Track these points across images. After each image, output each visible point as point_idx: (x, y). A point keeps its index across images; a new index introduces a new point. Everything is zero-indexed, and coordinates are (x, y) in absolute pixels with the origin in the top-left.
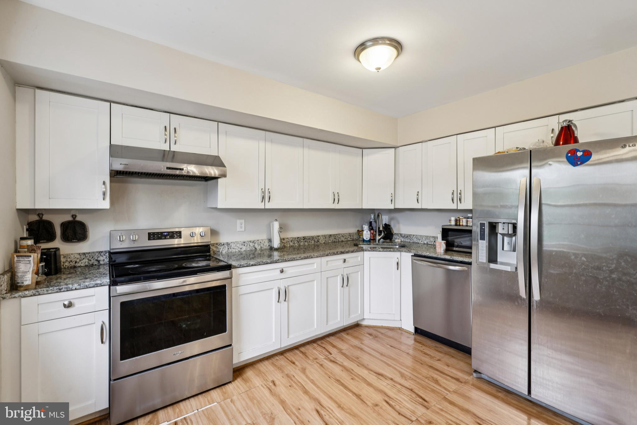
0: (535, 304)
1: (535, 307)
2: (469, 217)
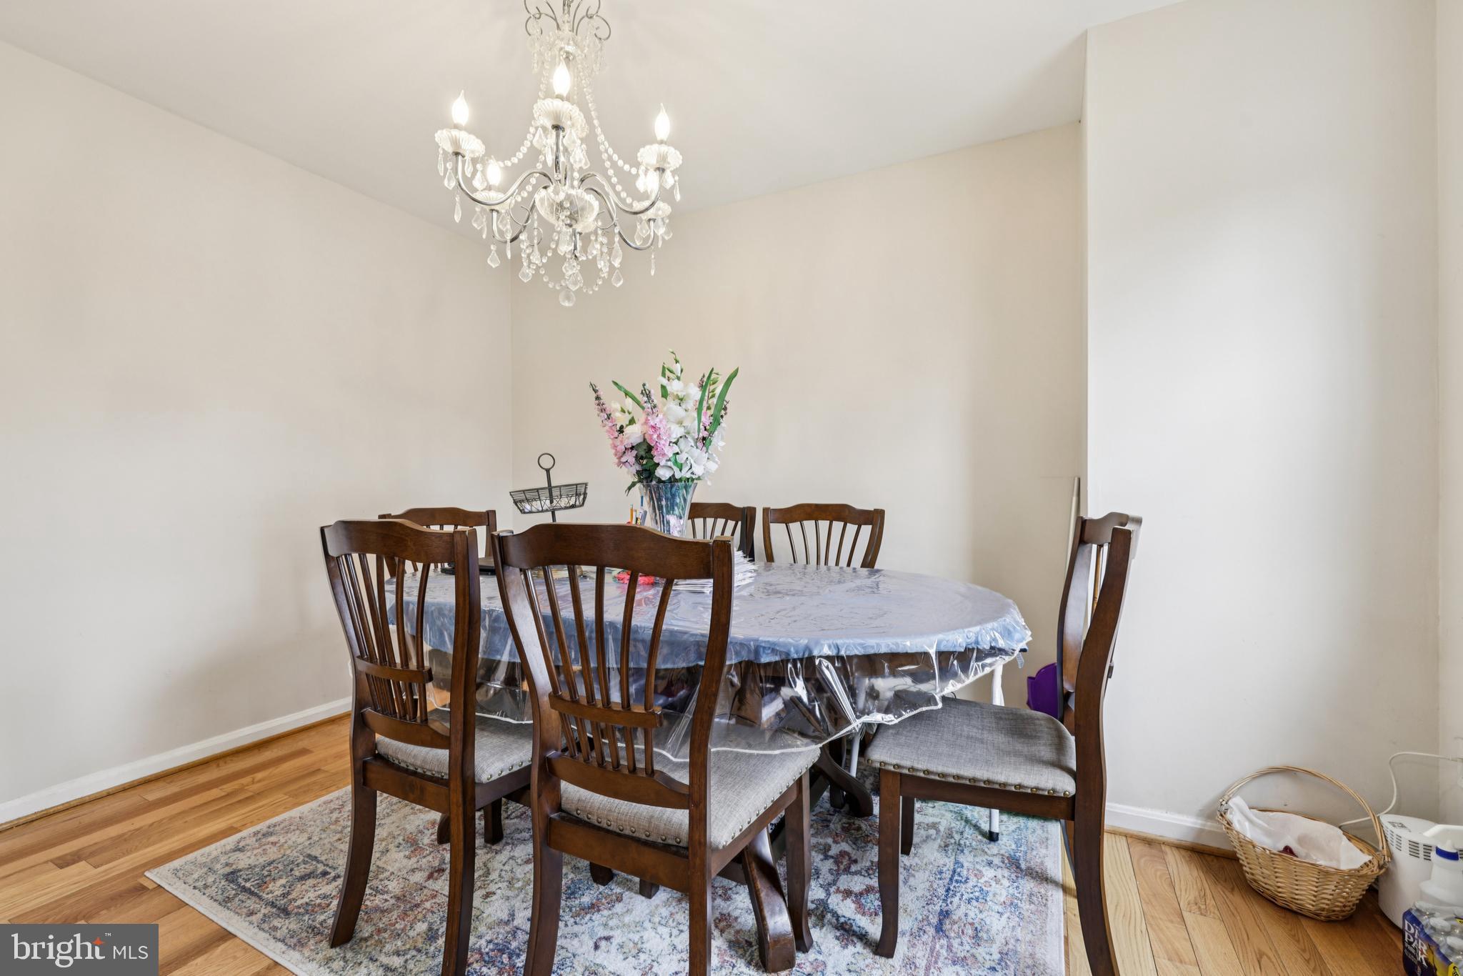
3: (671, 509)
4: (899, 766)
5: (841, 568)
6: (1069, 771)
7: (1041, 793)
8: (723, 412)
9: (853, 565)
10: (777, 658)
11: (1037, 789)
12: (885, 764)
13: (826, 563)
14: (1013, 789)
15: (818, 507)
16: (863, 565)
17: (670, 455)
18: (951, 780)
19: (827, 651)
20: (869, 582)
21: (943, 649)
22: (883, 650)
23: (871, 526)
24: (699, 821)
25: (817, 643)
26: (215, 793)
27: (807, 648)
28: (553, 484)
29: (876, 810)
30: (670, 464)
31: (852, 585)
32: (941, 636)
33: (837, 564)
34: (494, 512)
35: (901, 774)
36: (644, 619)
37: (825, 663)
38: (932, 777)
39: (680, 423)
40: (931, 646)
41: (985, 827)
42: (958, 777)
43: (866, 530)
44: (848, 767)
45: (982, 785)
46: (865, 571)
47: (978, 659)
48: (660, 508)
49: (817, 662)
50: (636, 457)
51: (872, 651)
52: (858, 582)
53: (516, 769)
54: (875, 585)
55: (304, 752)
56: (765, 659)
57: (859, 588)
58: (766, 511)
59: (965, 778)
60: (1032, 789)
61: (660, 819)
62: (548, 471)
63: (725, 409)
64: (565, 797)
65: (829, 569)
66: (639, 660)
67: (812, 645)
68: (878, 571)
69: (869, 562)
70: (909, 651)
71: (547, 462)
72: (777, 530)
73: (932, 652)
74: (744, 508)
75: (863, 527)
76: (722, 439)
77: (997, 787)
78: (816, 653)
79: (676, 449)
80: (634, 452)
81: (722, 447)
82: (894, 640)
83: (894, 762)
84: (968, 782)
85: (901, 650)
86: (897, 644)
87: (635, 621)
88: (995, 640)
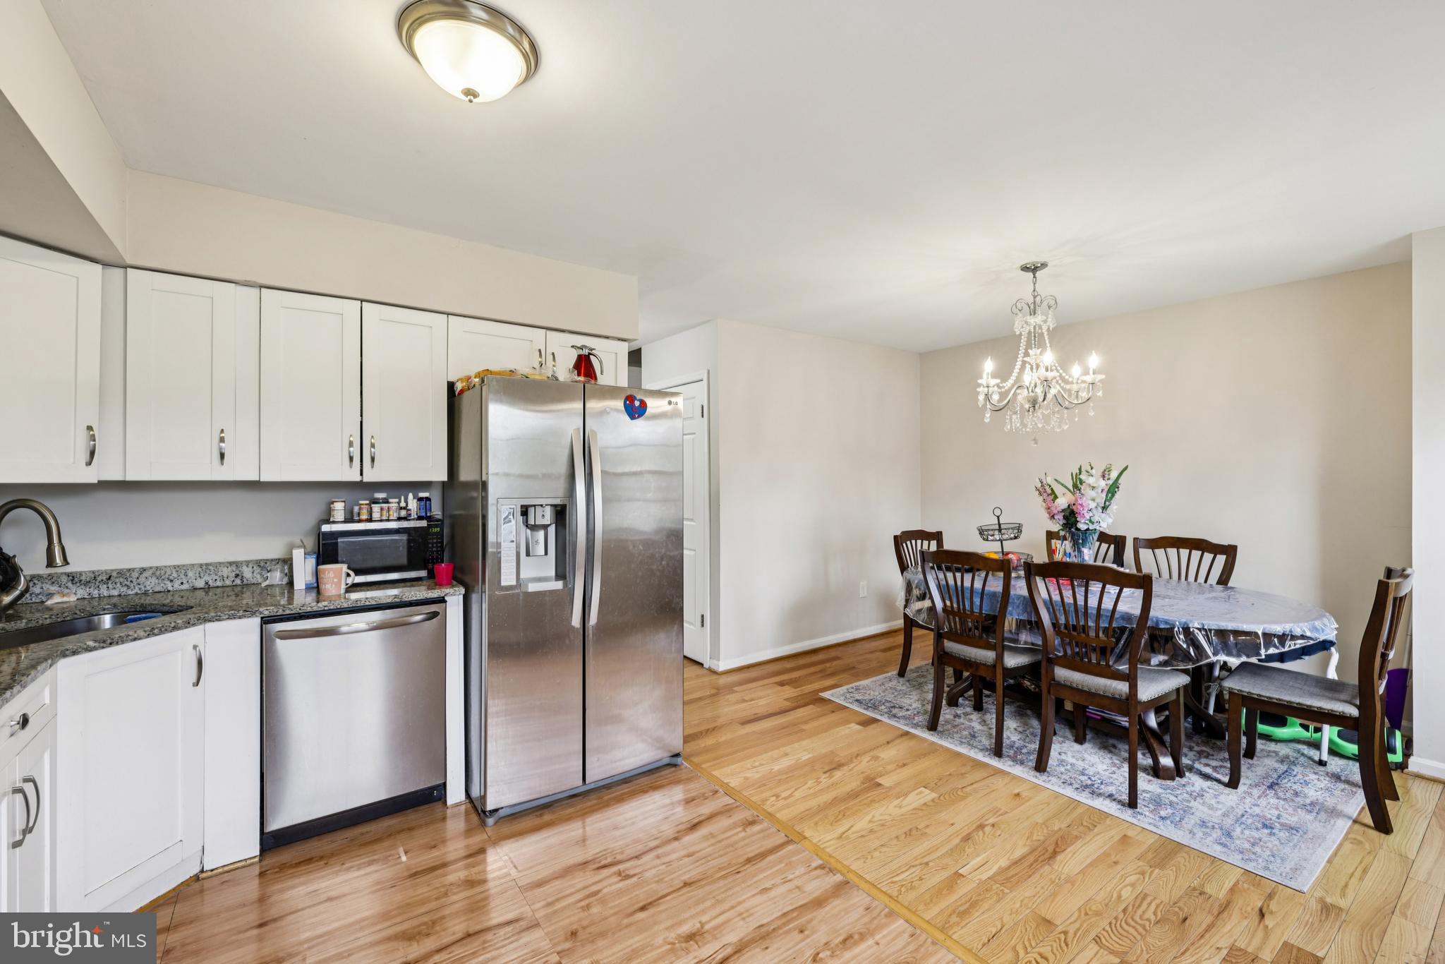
0: (591, 632)
1: (591, 636)
2: (378, 499)
3: (1084, 544)
4: (1241, 691)
5: (1200, 584)
6: (1355, 705)
7: (1334, 713)
8: (1116, 490)
9: (1209, 582)
10: (1169, 627)
11: (1332, 711)
12: (1232, 689)
13: (1186, 578)
14: (1316, 709)
15: (1179, 539)
16: (1219, 582)
17: (1088, 518)
18: (1275, 701)
19: (1196, 625)
20: (1222, 595)
21: (1267, 631)
22: (1230, 628)
23: (1225, 556)
24: (1133, 687)
25: (1191, 621)
26: (813, 669)
27: (1185, 623)
28: (1001, 522)
29: (1227, 738)
30: (1087, 522)
31: (1211, 596)
32: (1266, 626)
33: (1196, 580)
34: (941, 532)
35: (1243, 696)
36: (1108, 604)
37: (1196, 631)
38: (1263, 698)
39: (1093, 500)
40: (1259, 630)
41: (1317, 759)
42: (1280, 700)
43: (1221, 559)
44: (1207, 708)
45: (1295, 705)
46: (1220, 587)
47: (1292, 639)
48: (1078, 544)
49: (1191, 630)
50: (1064, 516)
51: (1223, 628)
52: (1214, 594)
53: (1020, 665)
54: (1227, 597)
55: (837, 658)
56: (1162, 626)
57: (1215, 598)
58: (1136, 539)
59: (1285, 701)
60: (1328, 710)
61: (1110, 686)
62: (998, 517)
63: (1118, 488)
64: (1056, 675)
65: (1189, 583)
66: (1104, 624)
67: (1188, 622)
68: (1232, 588)
69: (1224, 580)
70: (1246, 630)
71: (998, 512)
72: (1145, 554)
73: (1260, 633)
74: (1116, 536)
75: (1218, 556)
76: (1116, 505)
77: (1305, 707)
78: (1190, 626)
79: (1091, 514)
80: (1063, 514)
81: (1116, 509)
82: (1237, 624)
83: (1238, 688)
84: (1286, 703)
85: (1240, 629)
86: (1238, 627)
87: (1103, 606)
88: (1304, 631)
